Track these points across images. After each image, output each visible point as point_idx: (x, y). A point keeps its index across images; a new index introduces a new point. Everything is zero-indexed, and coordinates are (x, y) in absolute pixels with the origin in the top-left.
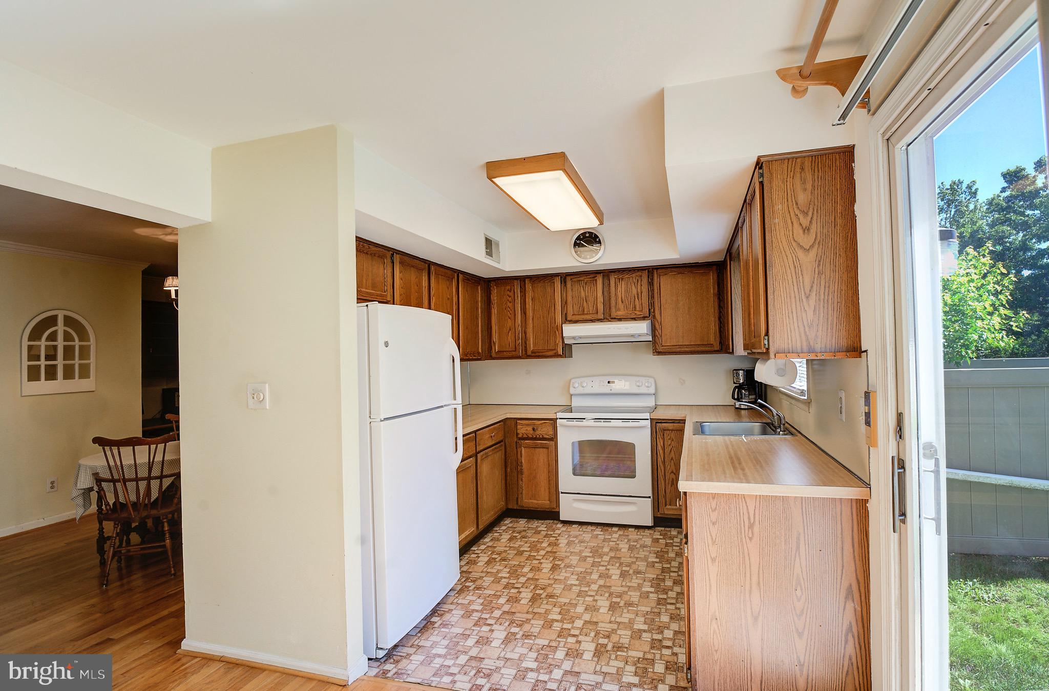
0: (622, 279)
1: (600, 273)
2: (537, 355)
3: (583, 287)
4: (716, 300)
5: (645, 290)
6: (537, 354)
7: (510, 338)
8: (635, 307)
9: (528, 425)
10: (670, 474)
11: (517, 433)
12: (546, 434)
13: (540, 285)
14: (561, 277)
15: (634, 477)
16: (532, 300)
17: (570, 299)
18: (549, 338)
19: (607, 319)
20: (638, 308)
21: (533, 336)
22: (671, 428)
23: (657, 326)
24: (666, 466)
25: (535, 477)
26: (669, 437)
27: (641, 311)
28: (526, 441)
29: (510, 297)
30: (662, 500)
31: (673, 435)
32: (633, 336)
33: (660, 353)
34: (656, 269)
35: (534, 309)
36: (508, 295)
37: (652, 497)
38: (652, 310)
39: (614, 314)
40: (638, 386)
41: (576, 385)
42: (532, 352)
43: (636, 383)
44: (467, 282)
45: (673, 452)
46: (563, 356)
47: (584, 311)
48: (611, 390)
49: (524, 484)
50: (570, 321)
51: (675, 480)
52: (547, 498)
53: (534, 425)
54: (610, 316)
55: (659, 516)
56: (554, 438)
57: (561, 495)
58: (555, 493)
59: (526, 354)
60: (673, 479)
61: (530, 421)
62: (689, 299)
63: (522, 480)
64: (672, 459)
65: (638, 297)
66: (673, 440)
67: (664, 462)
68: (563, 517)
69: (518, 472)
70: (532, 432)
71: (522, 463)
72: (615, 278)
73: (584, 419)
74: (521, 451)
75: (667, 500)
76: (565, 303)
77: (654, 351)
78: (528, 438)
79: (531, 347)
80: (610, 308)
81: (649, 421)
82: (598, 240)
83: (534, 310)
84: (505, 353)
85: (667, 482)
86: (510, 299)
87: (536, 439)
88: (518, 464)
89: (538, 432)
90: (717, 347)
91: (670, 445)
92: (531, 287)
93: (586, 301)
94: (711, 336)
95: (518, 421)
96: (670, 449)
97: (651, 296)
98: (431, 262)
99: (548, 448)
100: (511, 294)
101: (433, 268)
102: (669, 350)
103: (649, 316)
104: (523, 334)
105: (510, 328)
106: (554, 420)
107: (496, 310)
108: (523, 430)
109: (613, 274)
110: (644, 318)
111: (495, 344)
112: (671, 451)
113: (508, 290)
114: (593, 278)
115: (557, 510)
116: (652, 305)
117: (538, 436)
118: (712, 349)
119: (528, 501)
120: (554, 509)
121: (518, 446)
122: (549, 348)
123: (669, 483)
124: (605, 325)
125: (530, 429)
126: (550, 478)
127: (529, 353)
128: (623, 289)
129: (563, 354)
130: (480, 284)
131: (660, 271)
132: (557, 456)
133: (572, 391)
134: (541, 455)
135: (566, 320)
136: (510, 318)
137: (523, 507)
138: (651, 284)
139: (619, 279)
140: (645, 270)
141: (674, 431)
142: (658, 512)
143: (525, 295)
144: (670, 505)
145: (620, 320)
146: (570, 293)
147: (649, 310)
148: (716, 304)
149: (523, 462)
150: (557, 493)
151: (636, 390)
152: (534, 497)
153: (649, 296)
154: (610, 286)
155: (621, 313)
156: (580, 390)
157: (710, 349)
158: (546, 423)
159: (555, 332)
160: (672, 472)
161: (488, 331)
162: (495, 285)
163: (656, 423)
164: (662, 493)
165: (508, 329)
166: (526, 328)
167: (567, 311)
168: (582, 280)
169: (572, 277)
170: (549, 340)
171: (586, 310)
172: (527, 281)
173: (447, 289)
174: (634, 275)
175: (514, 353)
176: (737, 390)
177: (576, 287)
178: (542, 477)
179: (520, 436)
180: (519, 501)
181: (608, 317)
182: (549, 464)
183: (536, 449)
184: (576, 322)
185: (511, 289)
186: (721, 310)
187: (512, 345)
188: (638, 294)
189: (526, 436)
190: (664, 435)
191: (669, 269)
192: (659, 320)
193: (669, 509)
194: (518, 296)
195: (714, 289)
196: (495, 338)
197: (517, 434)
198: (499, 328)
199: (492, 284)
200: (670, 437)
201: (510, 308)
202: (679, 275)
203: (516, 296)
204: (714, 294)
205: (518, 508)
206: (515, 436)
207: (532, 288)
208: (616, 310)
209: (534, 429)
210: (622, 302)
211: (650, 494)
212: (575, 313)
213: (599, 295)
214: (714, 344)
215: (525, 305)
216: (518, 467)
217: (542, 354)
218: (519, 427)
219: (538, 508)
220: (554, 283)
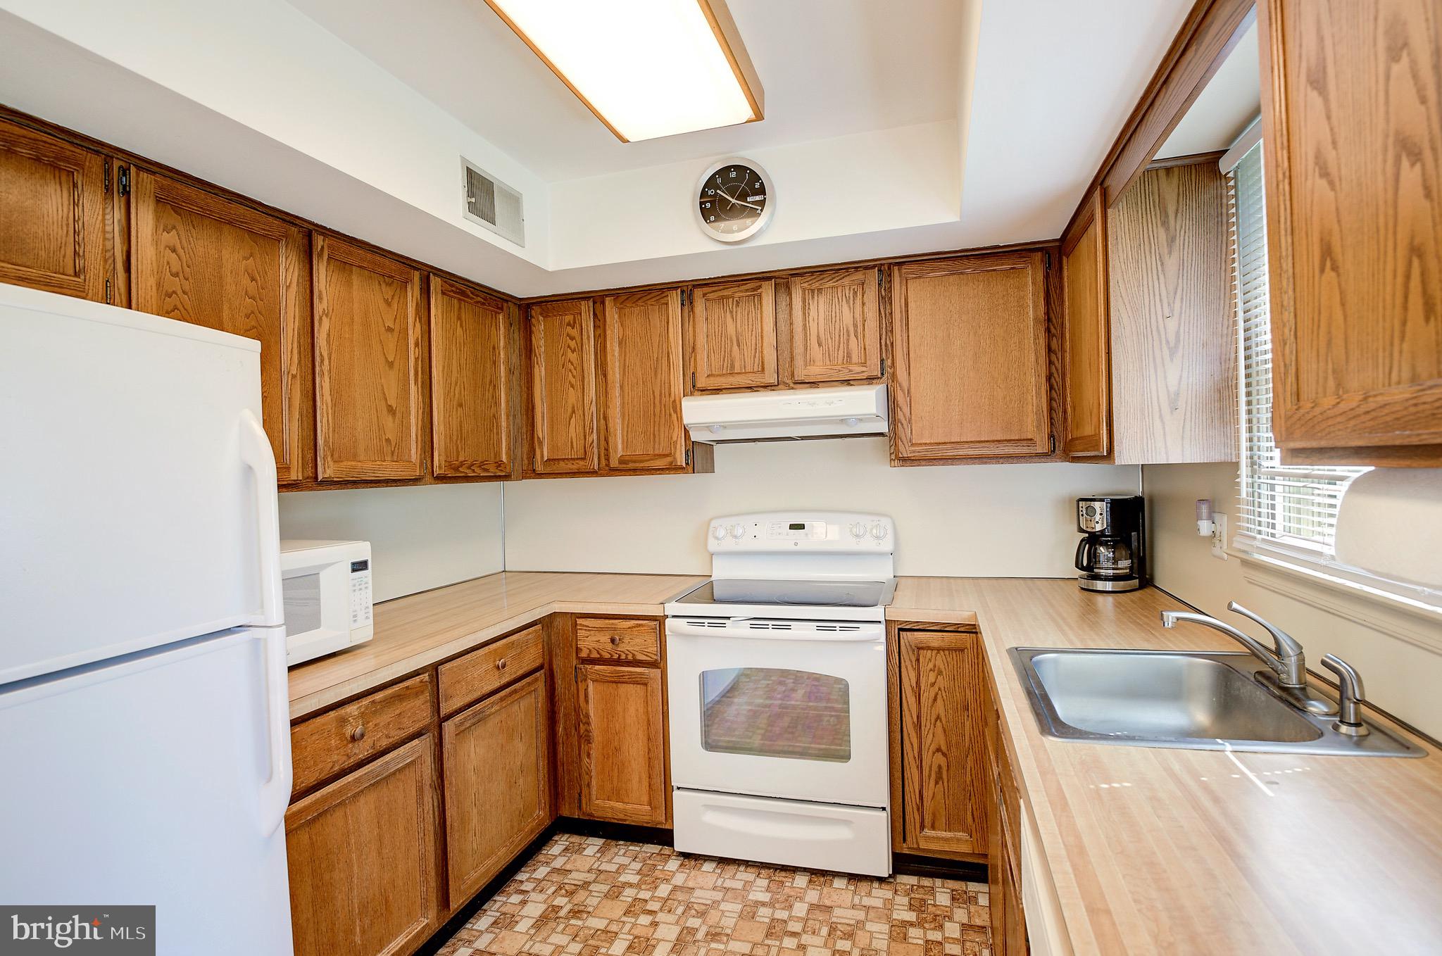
0: (820, 290)
1: (769, 279)
2: (630, 468)
3: (731, 312)
4: (1042, 335)
5: (871, 314)
6: (631, 466)
7: (574, 431)
8: (849, 356)
9: (600, 630)
10: (934, 753)
11: (577, 648)
12: (642, 652)
13: (637, 310)
14: (682, 292)
15: (845, 757)
16: (620, 343)
17: (701, 340)
18: (656, 428)
19: (785, 384)
20: (855, 359)
21: (623, 424)
22: (935, 644)
23: (900, 398)
24: (924, 733)
25: (617, 750)
26: (931, 665)
27: (864, 364)
28: (597, 667)
29: (572, 338)
30: (913, 816)
31: (940, 660)
32: (843, 421)
33: (905, 461)
34: (900, 264)
35: (625, 366)
36: (568, 335)
37: (888, 809)
38: (889, 362)
39: (800, 374)
40: (857, 536)
41: (721, 533)
42: (621, 461)
43: (851, 531)
44: (460, 300)
45: (939, 700)
46: (690, 467)
47: (733, 366)
48: (796, 544)
49: (593, 763)
50: (701, 391)
51: (945, 769)
52: (645, 799)
53: (615, 629)
54: (793, 375)
55: (906, 851)
56: (658, 663)
57: (676, 793)
58: (664, 789)
59: (608, 465)
60: (940, 767)
61: (607, 621)
62: (975, 333)
63: (589, 755)
64: (938, 718)
65: (856, 332)
66: (940, 673)
67: (918, 725)
68: (679, 846)
69: (580, 737)
70: (609, 646)
71: (587, 716)
72: (804, 290)
73: (729, 618)
74: (586, 690)
75: (926, 817)
76: (690, 351)
77: (893, 457)
78: (600, 661)
79: (618, 449)
80: (792, 359)
81: (882, 627)
82: (757, 185)
83: (624, 368)
84: (562, 463)
85: (926, 773)
86: (573, 344)
87: (618, 662)
88: (580, 718)
89: (623, 647)
90: (1042, 446)
91: (933, 685)
92: (616, 316)
93: (739, 346)
94: (1029, 421)
95: (579, 621)
96: (932, 695)
97: (887, 329)
98: (317, 225)
99: (646, 684)
100: (575, 332)
101: (319, 241)
102: (929, 454)
103: (882, 374)
104: (602, 422)
105: (573, 407)
106: (660, 620)
107: (543, 369)
108: (592, 641)
109: (798, 279)
110: (871, 380)
111: (541, 443)
112: (935, 699)
113: (569, 324)
114: (754, 289)
115: (668, 827)
116: (887, 347)
117: (623, 657)
118: (1032, 450)
119: (604, 806)
120: (661, 823)
121: (579, 677)
122: (657, 452)
123: (930, 776)
124: (779, 395)
125: (605, 638)
126: (652, 755)
127: (614, 463)
128: (821, 311)
129: (687, 464)
130: (502, 309)
131: (905, 269)
132: (665, 702)
133: (713, 546)
134: (631, 697)
135: (695, 389)
136: (572, 386)
137: (591, 815)
138: (885, 299)
139: (813, 291)
140: (874, 267)
141: (944, 650)
142: (905, 840)
143: (605, 336)
144: (933, 827)
145: (814, 384)
146: (702, 327)
147: (882, 361)
148: (1042, 342)
149: (592, 714)
150: (668, 789)
151: (852, 545)
152: (617, 794)
153: (880, 328)
154: (791, 309)
155: (815, 371)
156: (729, 545)
157: (1025, 450)
158: (640, 625)
159: (670, 415)
160: (939, 750)
161: (527, 415)
162: (541, 314)
163: (900, 630)
164: (912, 799)
165: (570, 410)
166: (607, 406)
167: (695, 367)
168: (727, 297)
169: (706, 290)
170: (656, 433)
171: (737, 365)
172: (608, 301)
173: (382, 305)
174: (846, 281)
175: (582, 463)
176: (1087, 545)
177: (717, 310)
178: (634, 751)
179: (584, 654)
180: (584, 802)
181: (788, 380)
182: (649, 720)
183: (619, 684)
184: (717, 391)
185: (575, 322)
186: (1054, 358)
187: (579, 445)
188: (855, 326)
189: (595, 655)
190: (918, 660)
191: (927, 264)
192: (905, 385)
193: (928, 837)
194: (588, 337)
195: (1035, 307)
196: (542, 429)
197: (578, 650)
198: (551, 408)
199: (536, 311)
200: (935, 666)
201: (572, 364)
202: (952, 278)
203: (585, 337)
204: (1036, 319)
205: (581, 817)
206: (574, 655)
207: (620, 317)
208: (805, 361)
209: (613, 641)
210: (820, 345)
211: (886, 803)
212: (714, 373)
213: (765, 328)
214: (1037, 439)
215: (605, 356)
216: (579, 725)
217: (642, 465)
218: (581, 633)
219: (625, 820)
220: (667, 304)
